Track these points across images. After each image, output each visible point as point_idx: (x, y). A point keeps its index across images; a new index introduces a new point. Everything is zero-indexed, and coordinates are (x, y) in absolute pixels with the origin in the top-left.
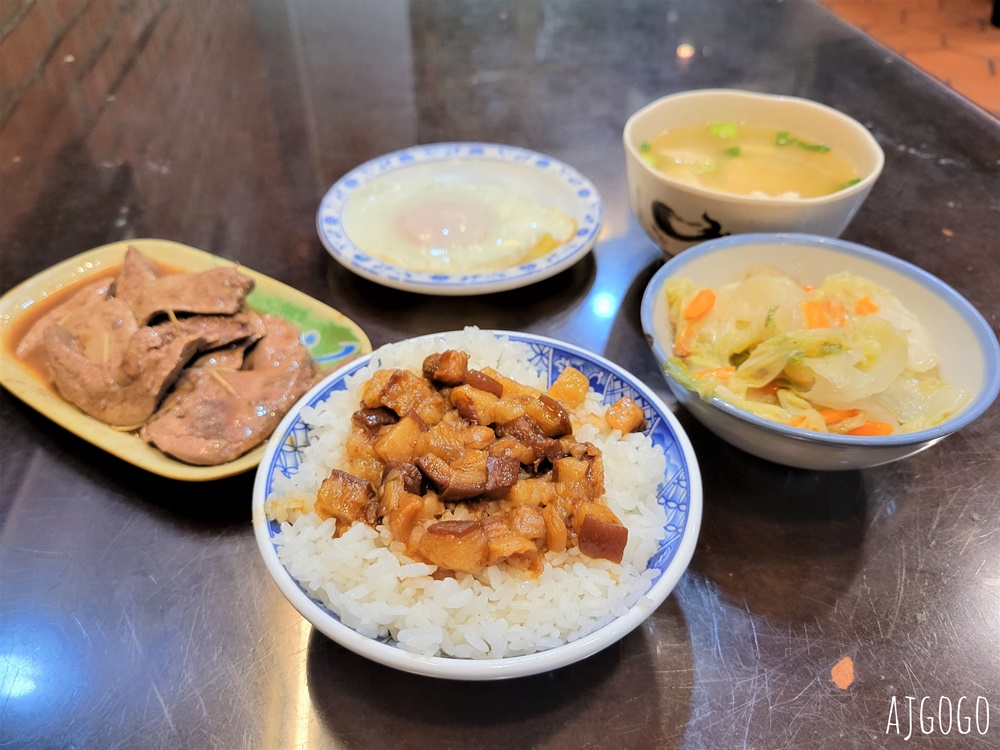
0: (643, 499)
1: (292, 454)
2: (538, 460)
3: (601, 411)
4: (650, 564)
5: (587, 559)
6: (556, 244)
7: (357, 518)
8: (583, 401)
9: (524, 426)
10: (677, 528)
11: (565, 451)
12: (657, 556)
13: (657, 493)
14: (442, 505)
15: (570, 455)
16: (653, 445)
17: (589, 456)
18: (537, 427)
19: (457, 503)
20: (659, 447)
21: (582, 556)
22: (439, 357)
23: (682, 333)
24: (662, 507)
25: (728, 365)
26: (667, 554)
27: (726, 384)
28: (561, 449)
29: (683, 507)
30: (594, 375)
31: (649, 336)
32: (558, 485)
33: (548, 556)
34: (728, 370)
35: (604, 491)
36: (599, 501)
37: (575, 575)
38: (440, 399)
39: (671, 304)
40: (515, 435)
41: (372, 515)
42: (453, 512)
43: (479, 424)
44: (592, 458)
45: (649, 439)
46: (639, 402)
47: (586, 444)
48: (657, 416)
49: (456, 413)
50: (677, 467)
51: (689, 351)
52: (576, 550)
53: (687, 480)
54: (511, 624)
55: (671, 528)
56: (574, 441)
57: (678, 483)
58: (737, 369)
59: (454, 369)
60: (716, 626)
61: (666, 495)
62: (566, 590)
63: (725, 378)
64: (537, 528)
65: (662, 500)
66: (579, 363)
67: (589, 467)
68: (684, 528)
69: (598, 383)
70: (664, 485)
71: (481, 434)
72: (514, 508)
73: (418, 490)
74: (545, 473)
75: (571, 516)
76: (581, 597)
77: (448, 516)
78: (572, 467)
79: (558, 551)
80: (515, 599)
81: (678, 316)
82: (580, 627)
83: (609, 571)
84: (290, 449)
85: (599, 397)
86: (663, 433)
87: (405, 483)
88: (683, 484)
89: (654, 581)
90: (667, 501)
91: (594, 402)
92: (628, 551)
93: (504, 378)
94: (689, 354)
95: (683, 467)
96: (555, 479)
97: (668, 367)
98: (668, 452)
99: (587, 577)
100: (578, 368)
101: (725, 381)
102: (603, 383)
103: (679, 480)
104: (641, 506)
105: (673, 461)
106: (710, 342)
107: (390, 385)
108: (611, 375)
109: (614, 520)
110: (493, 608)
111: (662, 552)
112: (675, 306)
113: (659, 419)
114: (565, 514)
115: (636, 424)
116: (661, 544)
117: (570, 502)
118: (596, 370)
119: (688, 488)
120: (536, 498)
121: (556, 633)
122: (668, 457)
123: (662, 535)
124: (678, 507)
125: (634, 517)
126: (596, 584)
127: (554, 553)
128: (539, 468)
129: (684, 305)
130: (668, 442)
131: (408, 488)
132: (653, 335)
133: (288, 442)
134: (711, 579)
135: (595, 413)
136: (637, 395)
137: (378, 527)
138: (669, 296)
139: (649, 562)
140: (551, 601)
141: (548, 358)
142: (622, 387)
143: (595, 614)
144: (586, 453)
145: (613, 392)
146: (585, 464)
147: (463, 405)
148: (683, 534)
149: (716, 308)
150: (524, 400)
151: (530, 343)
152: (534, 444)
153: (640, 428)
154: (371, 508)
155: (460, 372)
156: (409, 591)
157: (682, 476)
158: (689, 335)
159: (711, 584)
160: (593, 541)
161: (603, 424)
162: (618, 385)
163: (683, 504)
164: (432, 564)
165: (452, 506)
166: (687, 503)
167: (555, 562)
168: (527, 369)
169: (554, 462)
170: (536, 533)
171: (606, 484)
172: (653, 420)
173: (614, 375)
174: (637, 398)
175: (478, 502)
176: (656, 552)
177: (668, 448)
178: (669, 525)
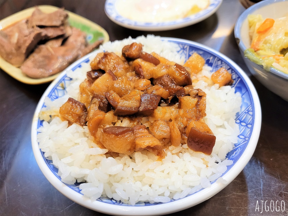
0: (228, 120)
1: (62, 91)
2: (171, 97)
3: (209, 75)
4: (228, 156)
5: (192, 151)
6: (200, 9)
7: (76, 122)
8: (201, 70)
9: (166, 79)
10: (245, 137)
11: (187, 93)
12: (232, 152)
13: (235, 117)
14: (116, 117)
15: (189, 95)
16: (235, 92)
17: (199, 96)
18: (173, 80)
19: (124, 116)
20: (238, 94)
21: (189, 149)
22: (129, 46)
23: (255, 40)
24: (237, 125)
25: (279, 54)
26: (238, 151)
27: (278, 63)
28: (184, 91)
29: (250, 126)
30: (208, 58)
31: (238, 39)
32: (180, 110)
33: (171, 148)
34: (279, 56)
35: (205, 114)
36: (202, 120)
37: (184, 160)
38: (127, 66)
39: (250, 27)
40: (161, 84)
41: (83, 120)
42: (122, 122)
43: (144, 78)
44: (200, 97)
45: (233, 89)
46: (230, 71)
47: (198, 90)
48: (239, 77)
49: (134, 73)
50: (247, 104)
51: (258, 48)
52: (186, 146)
53: (253, 111)
54: (144, 185)
55: (242, 137)
56: (192, 88)
57: (248, 113)
58: (284, 56)
59: (135, 51)
60: (262, 185)
61: (240, 119)
62: (177, 168)
63: (278, 60)
64: (165, 133)
65: (238, 121)
66: (201, 52)
67: (198, 102)
68: (249, 138)
69: (210, 62)
70: (240, 113)
71: (143, 83)
72: (155, 121)
73: (106, 109)
74: (175, 104)
75: (186, 127)
76: (186, 172)
77: (119, 124)
78: (189, 101)
79: (176, 145)
80: (148, 171)
81: (253, 32)
82: (182, 191)
83: (203, 159)
84: (61, 88)
85: (210, 68)
86: (242, 86)
87: (99, 105)
88: (251, 113)
89: (229, 167)
90: (241, 122)
91: (207, 70)
92: (215, 148)
93: (161, 57)
94: (258, 50)
95: (251, 104)
96: (180, 107)
97: (246, 53)
98: (244, 96)
99: (190, 162)
100: (201, 55)
101: (278, 61)
102: (212, 62)
103: (249, 111)
104: (226, 123)
105: (246, 101)
106: (270, 43)
107: (102, 58)
108: (216, 58)
109: (209, 131)
110: (135, 175)
111: (235, 150)
112: (252, 28)
113: (240, 79)
114: (182, 126)
115: (227, 81)
116: (235, 145)
117: (185, 119)
118: (209, 56)
119: (253, 116)
120: (167, 116)
121: (167, 194)
122: (243, 99)
123: (236, 140)
124: (247, 126)
125: (221, 130)
126: (195, 166)
127: (174, 147)
128: (171, 101)
129: (257, 26)
130: (244, 91)
131: (100, 108)
132: (240, 38)
133: (60, 85)
134: (261, 161)
135: (206, 76)
136: (229, 67)
137: (84, 127)
138: (250, 23)
139: (228, 154)
140: (168, 174)
141: (186, 51)
142: (222, 64)
143: (192, 184)
144: (197, 94)
145: (217, 66)
146: (196, 100)
147: (137, 69)
148: (248, 141)
149: (274, 28)
150: (168, 67)
151: (179, 43)
152: (169, 88)
153: (229, 83)
154: (83, 117)
155: (137, 53)
156: (92, 162)
157: (250, 109)
158: (259, 40)
159: (261, 164)
160: (195, 142)
161: (210, 82)
162: (219, 62)
163: (249, 124)
164: (105, 148)
165: (121, 119)
166: (252, 123)
167: (174, 152)
168: (176, 55)
169: (179, 98)
170: (165, 135)
171: (207, 111)
172: (236, 80)
173: (218, 58)
174: (229, 69)
175: (136, 117)
176: (232, 149)
177: (243, 94)
178: (240, 135)
